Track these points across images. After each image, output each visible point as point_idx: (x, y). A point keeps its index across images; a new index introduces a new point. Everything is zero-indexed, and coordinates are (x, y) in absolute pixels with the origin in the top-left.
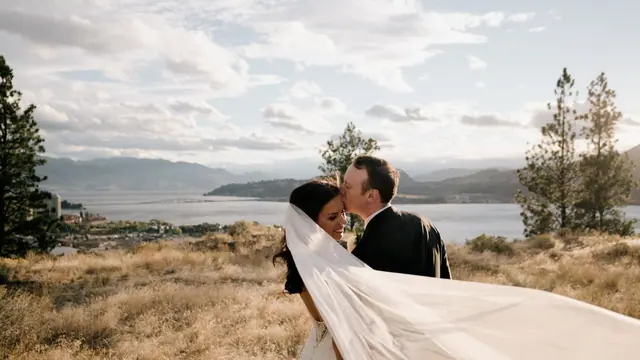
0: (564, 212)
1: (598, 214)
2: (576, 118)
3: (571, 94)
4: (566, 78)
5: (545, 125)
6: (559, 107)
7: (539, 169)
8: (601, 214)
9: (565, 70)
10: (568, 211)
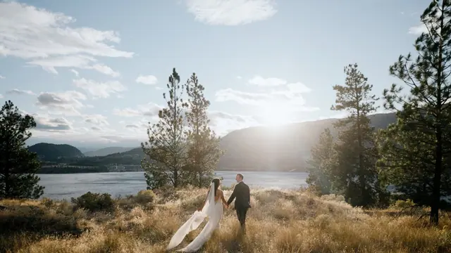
0: (176, 174)
1: (198, 175)
2: (183, 105)
3: (179, 87)
4: (176, 75)
5: (162, 110)
6: (171, 97)
7: (158, 141)
8: (200, 174)
9: (174, 69)
10: (178, 173)
